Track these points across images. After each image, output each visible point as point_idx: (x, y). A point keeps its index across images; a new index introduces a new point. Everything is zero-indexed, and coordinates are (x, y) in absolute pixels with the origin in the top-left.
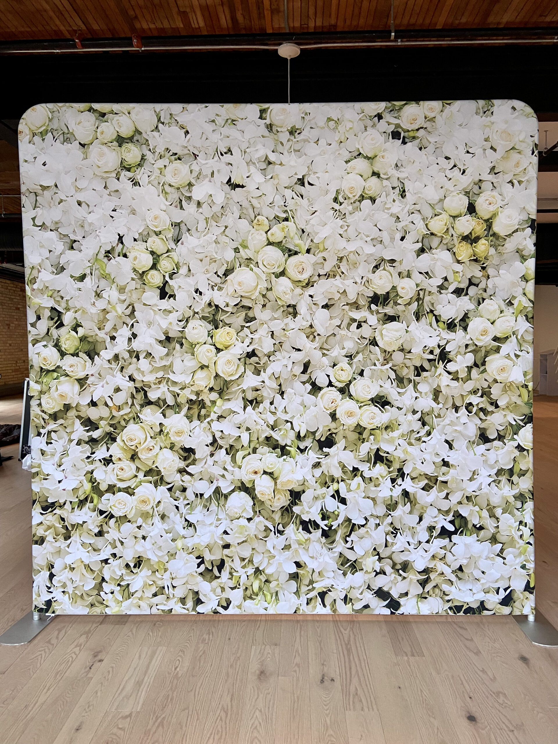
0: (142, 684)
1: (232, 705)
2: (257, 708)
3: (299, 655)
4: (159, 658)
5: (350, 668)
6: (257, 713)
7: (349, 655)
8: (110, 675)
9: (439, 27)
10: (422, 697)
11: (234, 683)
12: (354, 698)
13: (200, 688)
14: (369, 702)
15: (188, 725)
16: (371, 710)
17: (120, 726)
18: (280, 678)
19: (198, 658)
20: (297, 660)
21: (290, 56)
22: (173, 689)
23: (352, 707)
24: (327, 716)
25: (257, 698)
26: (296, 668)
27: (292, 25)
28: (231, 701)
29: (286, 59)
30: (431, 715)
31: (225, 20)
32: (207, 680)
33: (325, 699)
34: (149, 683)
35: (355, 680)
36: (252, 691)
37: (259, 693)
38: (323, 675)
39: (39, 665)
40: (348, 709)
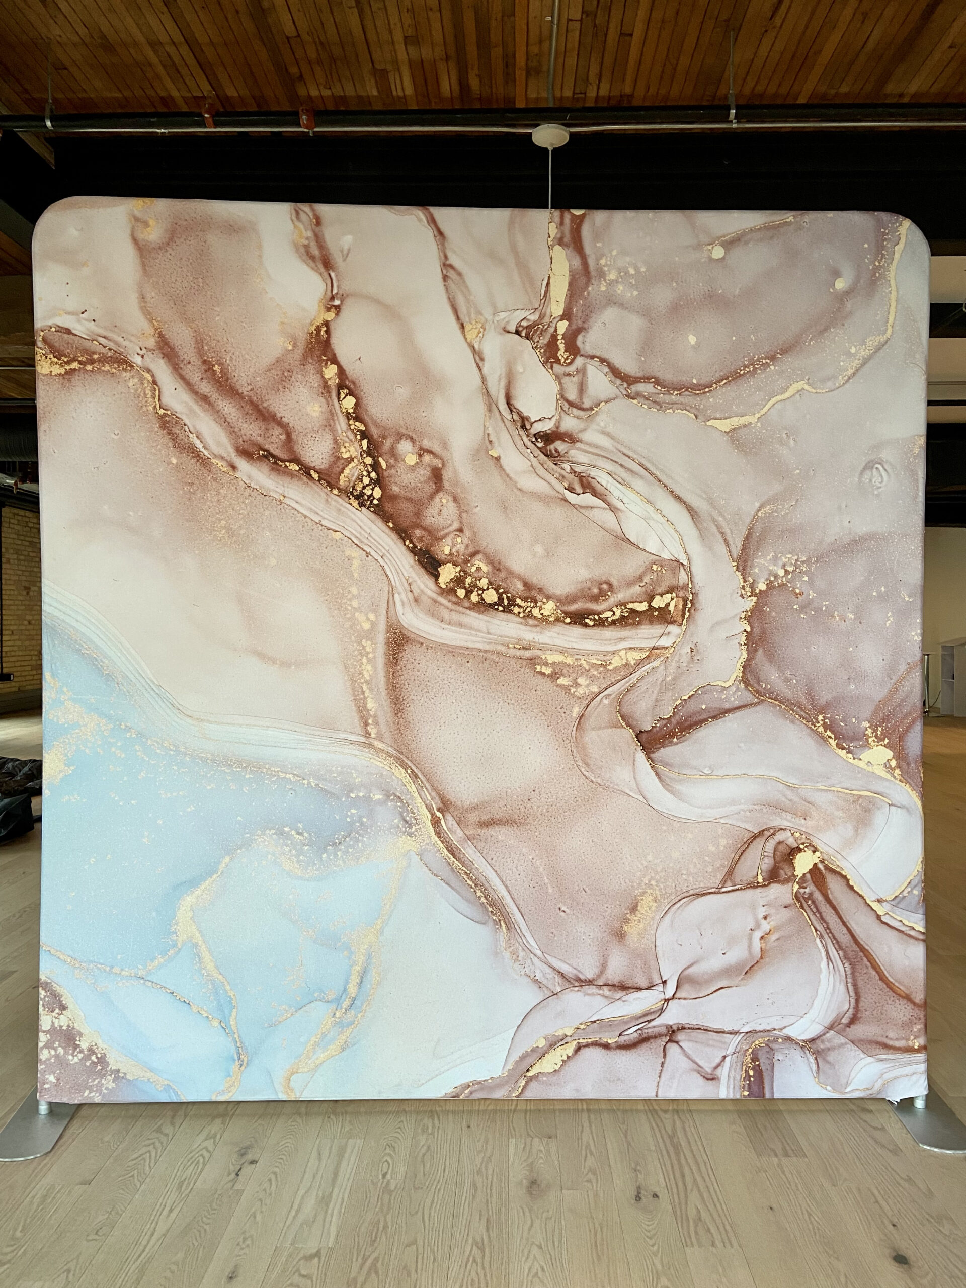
0: (330, 1201)
1: (489, 1237)
2: (533, 1243)
3: (592, 1154)
4: (353, 1159)
5: (683, 1176)
6: (535, 1251)
7: (677, 1154)
8: (274, 1187)
9: (802, 100)
10: (811, 1222)
11: (487, 1200)
12: (696, 1226)
13: (430, 1208)
14: (724, 1232)
15: (419, 1271)
16: (727, 1244)
17: (303, 1272)
18: (564, 1191)
19: (419, 1159)
20: (591, 1162)
21: (552, 145)
22: (385, 1209)
23: (694, 1240)
24: (656, 1256)
25: (532, 1225)
26: (590, 1176)
27: (558, 94)
28: (488, 1230)
29: (546, 150)
30: (831, 1253)
31: (448, 85)
32: (441, 1195)
33: (646, 1227)
34: (343, 1199)
35: (694, 1197)
36: (521, 1214)
37: (534, 1217)
38: (639, 1188)
39: (147, 1168)
40: (689, 1243)
